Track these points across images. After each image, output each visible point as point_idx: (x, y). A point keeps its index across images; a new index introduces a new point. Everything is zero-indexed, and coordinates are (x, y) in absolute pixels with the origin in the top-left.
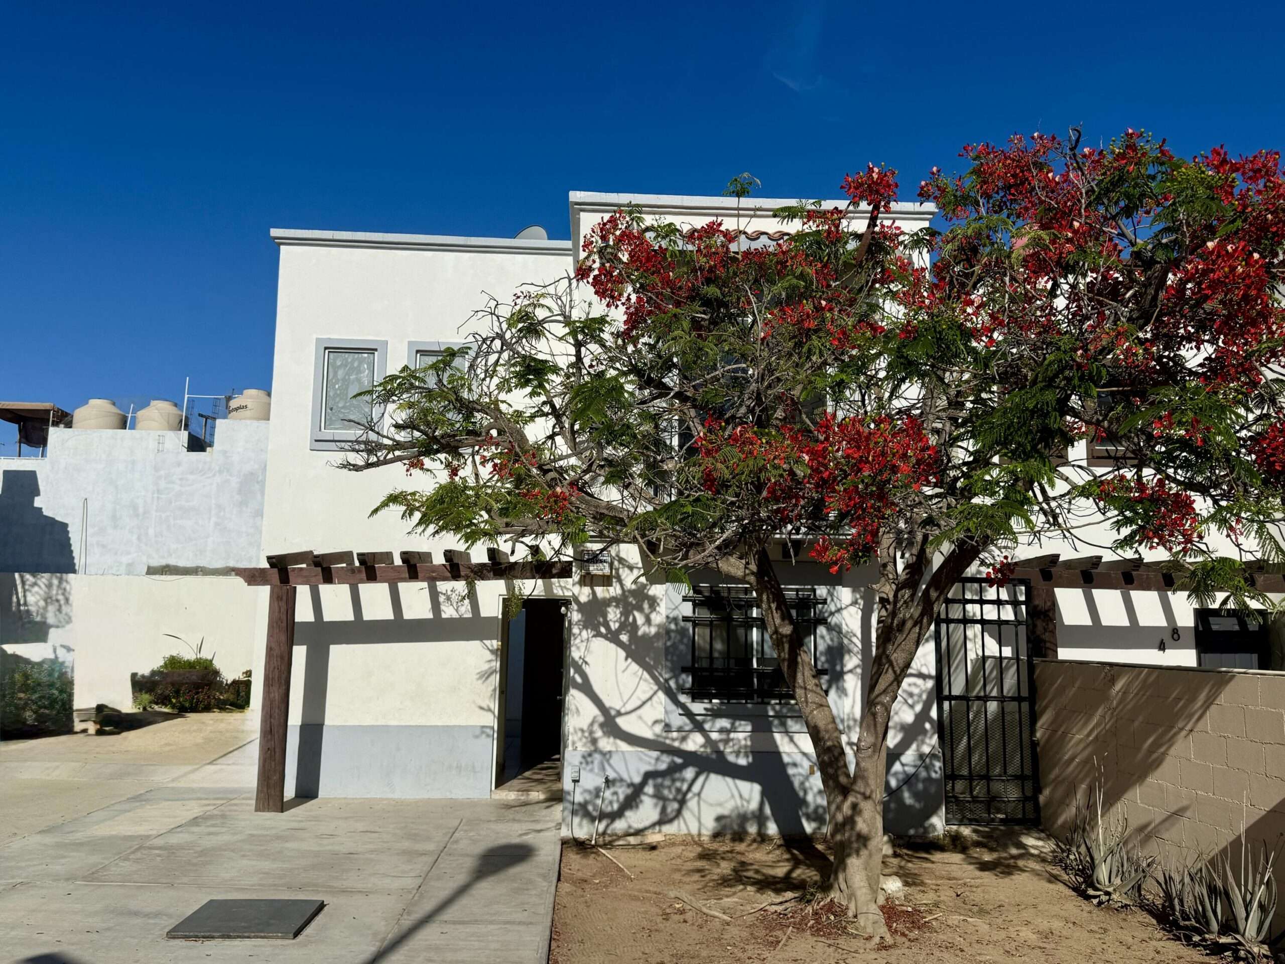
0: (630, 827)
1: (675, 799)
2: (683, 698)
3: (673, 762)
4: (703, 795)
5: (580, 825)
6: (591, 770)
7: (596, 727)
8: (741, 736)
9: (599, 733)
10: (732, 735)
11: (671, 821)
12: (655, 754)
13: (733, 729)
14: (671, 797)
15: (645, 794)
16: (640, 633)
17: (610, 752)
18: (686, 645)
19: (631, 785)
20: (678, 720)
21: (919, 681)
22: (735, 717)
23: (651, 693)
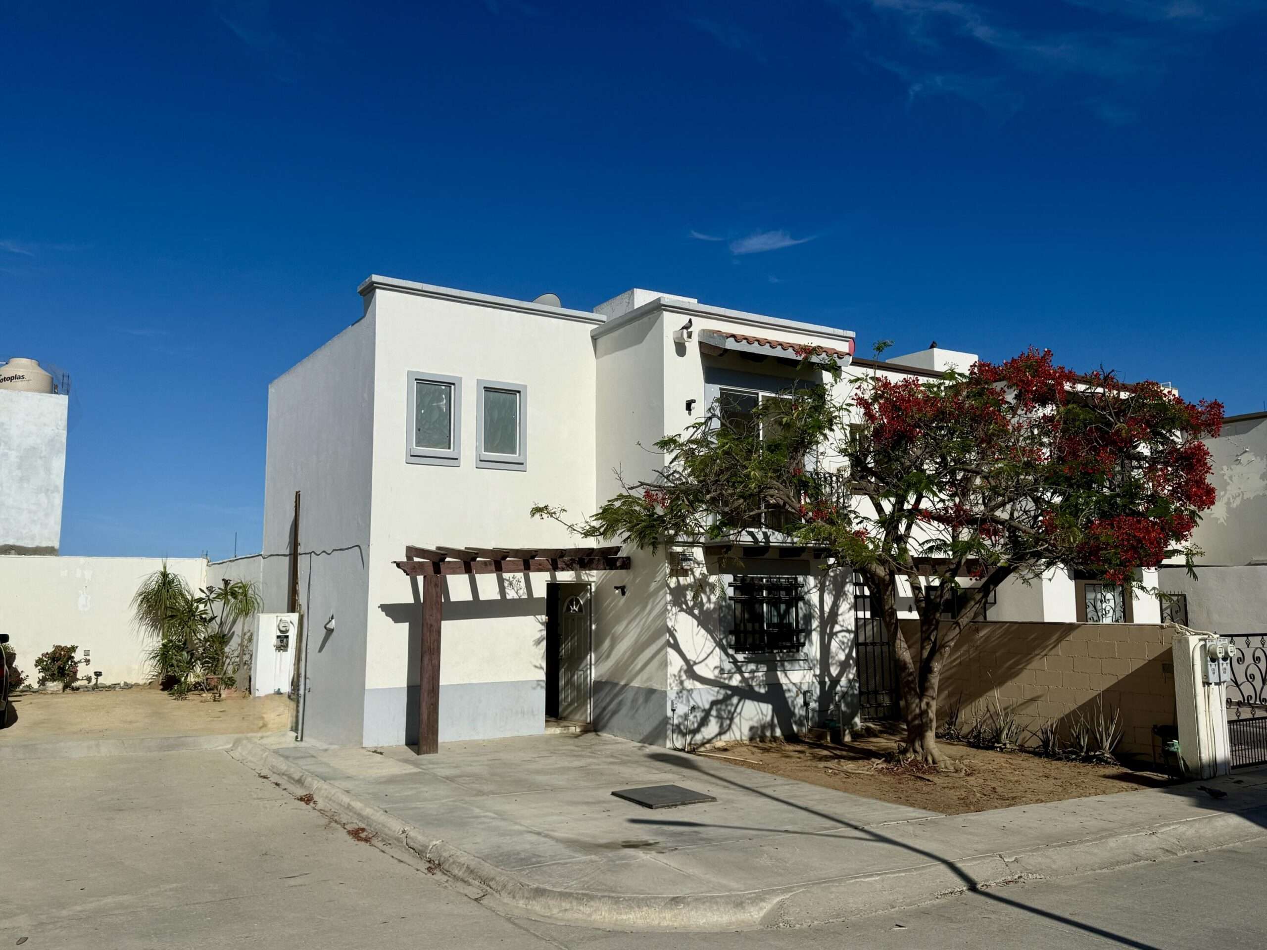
0: (704, 738)
1: (727, 718)
2: (731, 652)
3: (726, 693)
4: (742, 714)
5: (677, 739)
6: (682, 702)
7: (682, 673)
8: (760, 674)
9: (684, 677)
10: (756, 674)
11: (725, 733)
12: (716, 689)
13: (757, 671)
14: (725, 716)
15: (712, 716)
16: (705, 608)
17: (692, 689)
18: (731, 616)
19: (704, 710)
20: (728, 666)
21: (847, 635)
22: (757, 662)
23: (712, 648)
